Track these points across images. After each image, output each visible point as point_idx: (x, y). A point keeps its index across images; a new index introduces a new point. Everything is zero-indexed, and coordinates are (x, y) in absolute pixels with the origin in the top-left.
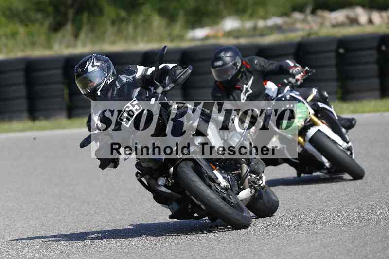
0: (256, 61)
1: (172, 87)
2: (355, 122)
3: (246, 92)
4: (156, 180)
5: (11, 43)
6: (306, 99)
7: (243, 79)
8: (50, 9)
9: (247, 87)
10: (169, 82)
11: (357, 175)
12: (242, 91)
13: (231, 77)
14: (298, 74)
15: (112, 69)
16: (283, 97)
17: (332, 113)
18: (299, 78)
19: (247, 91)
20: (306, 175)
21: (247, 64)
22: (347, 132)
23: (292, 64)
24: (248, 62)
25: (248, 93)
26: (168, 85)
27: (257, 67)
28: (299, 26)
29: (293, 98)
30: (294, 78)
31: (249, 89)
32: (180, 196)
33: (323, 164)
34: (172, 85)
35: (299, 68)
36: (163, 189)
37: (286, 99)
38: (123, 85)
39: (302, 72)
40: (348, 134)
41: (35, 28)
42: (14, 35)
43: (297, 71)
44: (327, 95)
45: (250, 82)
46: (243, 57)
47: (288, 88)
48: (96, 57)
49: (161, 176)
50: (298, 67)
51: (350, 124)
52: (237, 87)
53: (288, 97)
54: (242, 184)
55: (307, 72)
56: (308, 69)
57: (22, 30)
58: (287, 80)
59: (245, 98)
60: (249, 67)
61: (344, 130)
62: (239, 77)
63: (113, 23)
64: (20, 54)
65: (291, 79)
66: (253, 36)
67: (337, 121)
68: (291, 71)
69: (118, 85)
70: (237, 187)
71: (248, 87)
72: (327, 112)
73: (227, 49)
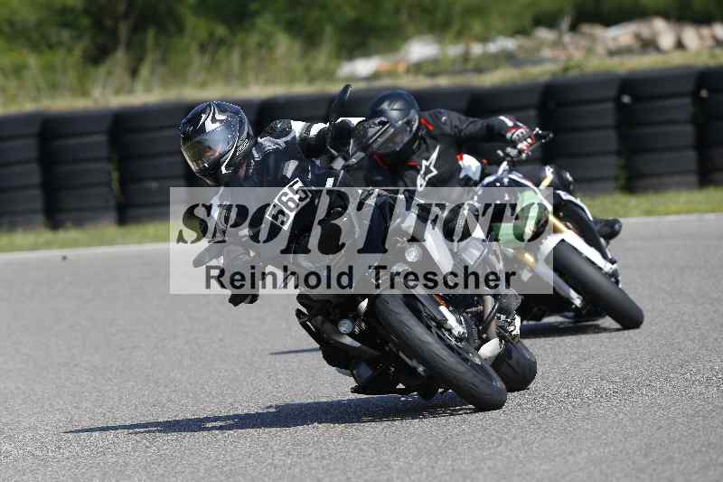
0: (444, 118)
1: (360, 157)
2: (621, 227)
3: (426, 174)
4: (336, 324)
5: (12, 84)
6: (537, 185)
7: (421, 151)
8: (85, 22)
9: (428, 164)
10: (355, 149)
11: (629, 319)
12: (418, 171)
13: (401, 145)
14: (522, 142)
15: (246, 128)
16: (496, 181)
17: (583, 209)
18: (525, 148)
19: (428, 171)
20: (531, 323)
21: (428, 122)
22: (608, 243)
23: (510, 124)
24: (430, 120)
25: (430, 176)
26: (353, 154)
27: (448, 129)
28: (547, 53)
29: (513, 183)
30: (515, 147)
31: (432, 168)
32: (376, 353)
33: (569, 302)
34: (361, 155)
35: (522, 130)
36: (348, 340)
37: (502, 185)
38: (266, 155)
39: (530, 137)
40: (609, 247)
41: (58, 57)
42: (18, 70)
43: (520, 135)
44: (570, 179)
45: (434, 156)
46: (422, 110)
47: (504, 165)
48: (218, 106)
49: (346, 317)
50: (520, 128)
51: (611, 231)
52: (411, 164)
53: (506, 180)
54: (486, 330)
55: (538, 137)
56: (540, 132)
57: (32, 61)
58: (503, 151)
59: (425, 184)
60: (431, 128)
61: (602, 240)
62: (415, 147)
63: (203, 48)
64: (28, 107)
65: (509, 150)
66: (462, 72)
67: (592, 224)
68: (509, 135)
69: (256, 155)
70: (476, 335)
71: (430, 162)
72: (576, 208)
73: (393, 95)
